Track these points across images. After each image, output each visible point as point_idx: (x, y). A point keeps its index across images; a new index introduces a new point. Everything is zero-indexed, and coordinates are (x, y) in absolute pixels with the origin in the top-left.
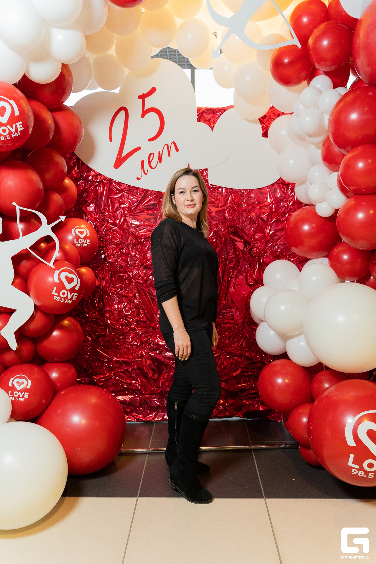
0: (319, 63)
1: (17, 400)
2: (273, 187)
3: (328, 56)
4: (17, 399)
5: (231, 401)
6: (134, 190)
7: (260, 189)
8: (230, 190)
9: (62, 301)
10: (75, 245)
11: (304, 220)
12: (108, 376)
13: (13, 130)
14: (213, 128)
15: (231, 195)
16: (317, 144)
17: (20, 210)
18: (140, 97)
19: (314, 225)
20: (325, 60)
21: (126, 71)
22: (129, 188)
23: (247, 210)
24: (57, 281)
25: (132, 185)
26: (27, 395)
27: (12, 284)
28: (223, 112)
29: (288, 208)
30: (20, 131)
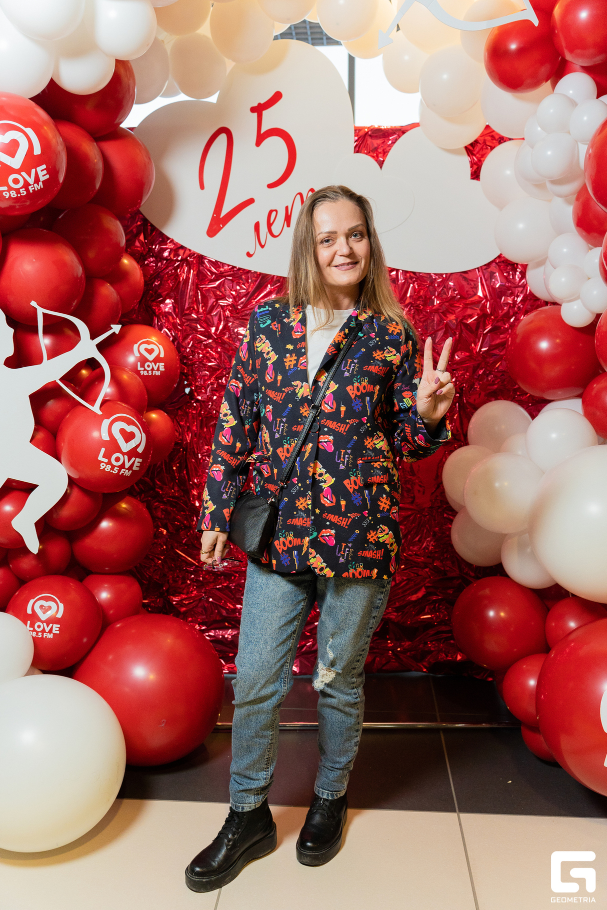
0: (572, 52)
2: (489, 270)
3: (590, 38)
4: (40, 635)
5: (407, 644)
6: (242, 275)
7: (466, 272)
8: (410, 275)
9: (115, 471)
10: (138, 372)
11: (540, 332)
12: (196, 595)
13: (31, 180)
14: (383, 164)
15: (413, 283)
16: (566, 197)
17: (44, 314)
18: (253, 110)
19: (558, 341)
20: (583, 46)
21: (230, 65)
22: (233, 271)
23: (441, 311)
24: (106, 437)
25: (238, 266)
26: (58, 629)
27: (31, 442)
28: (402, 134)
29: (514, 306)
30: (42, 181)
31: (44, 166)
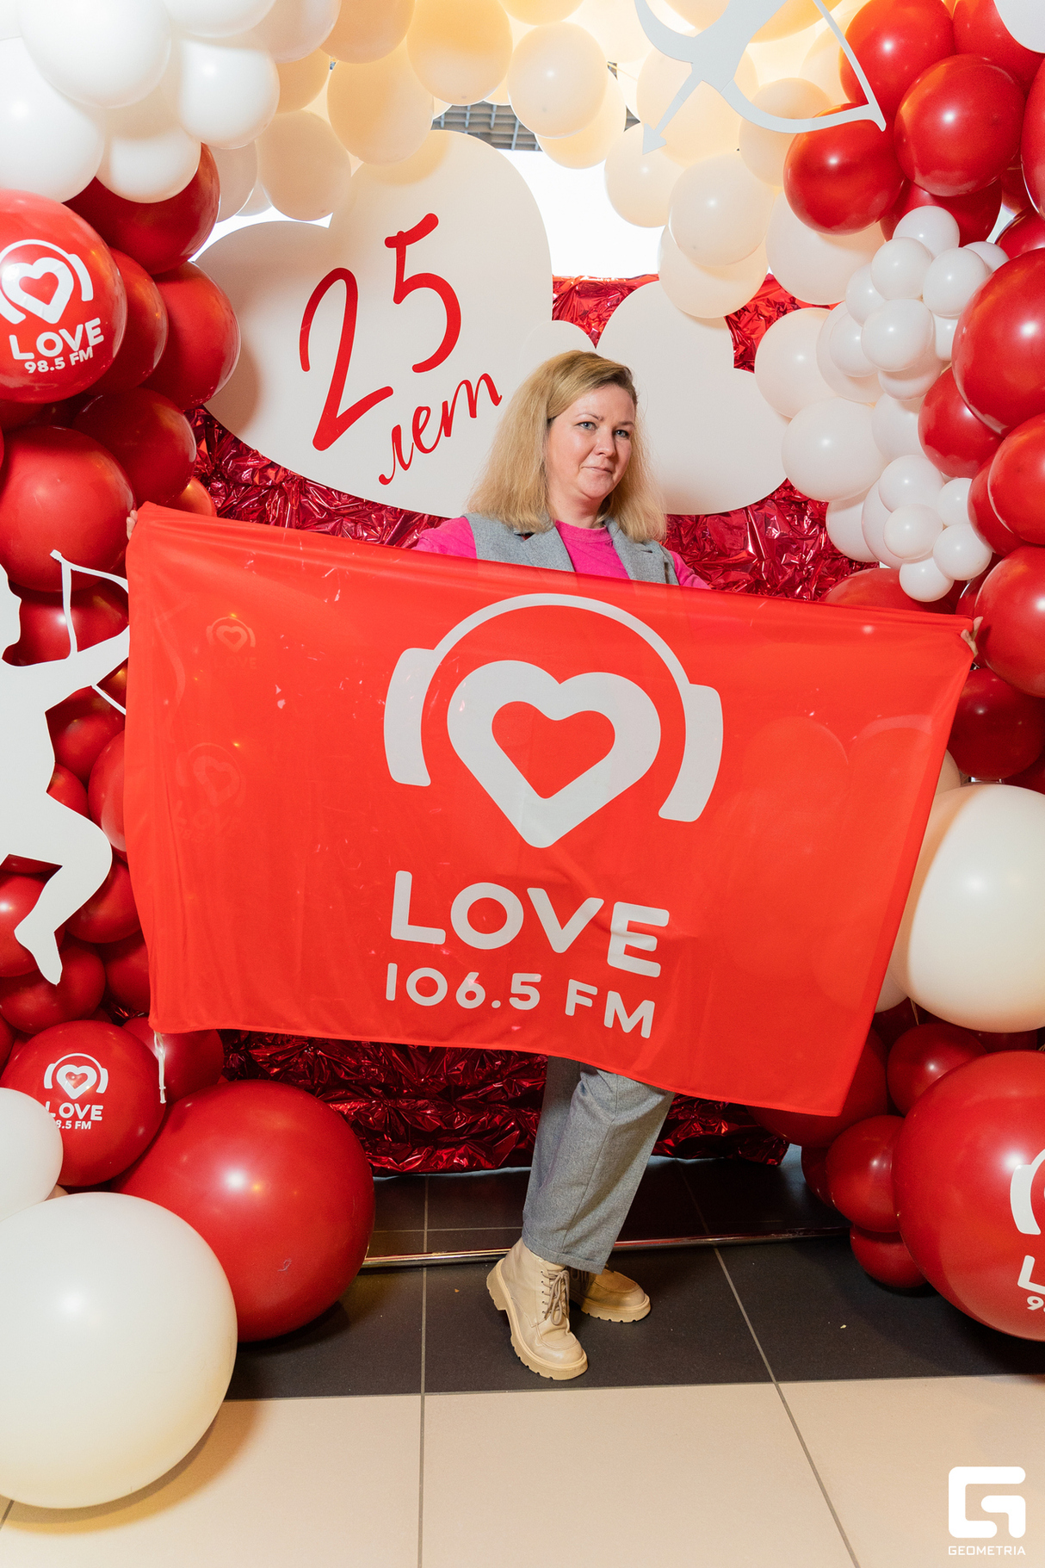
0: (924, 172)
1: (70, 1126)
2: (763, 511)
3: (954, 153)
6: (372, 513)
7: (727, 514)
13: (75, 344)
14: (598, 336)
16: (909, 398)
17: (74, 573)
18: (390, 242)
20: (945, 165)
21: (355, 164)
22: (357, 506)
25: (366, 497)
26: (100, 1113)
27: (47, 792)
28: (627, 292)
29: (802, 570)
30: (93, 347)
31: (97, 321)
